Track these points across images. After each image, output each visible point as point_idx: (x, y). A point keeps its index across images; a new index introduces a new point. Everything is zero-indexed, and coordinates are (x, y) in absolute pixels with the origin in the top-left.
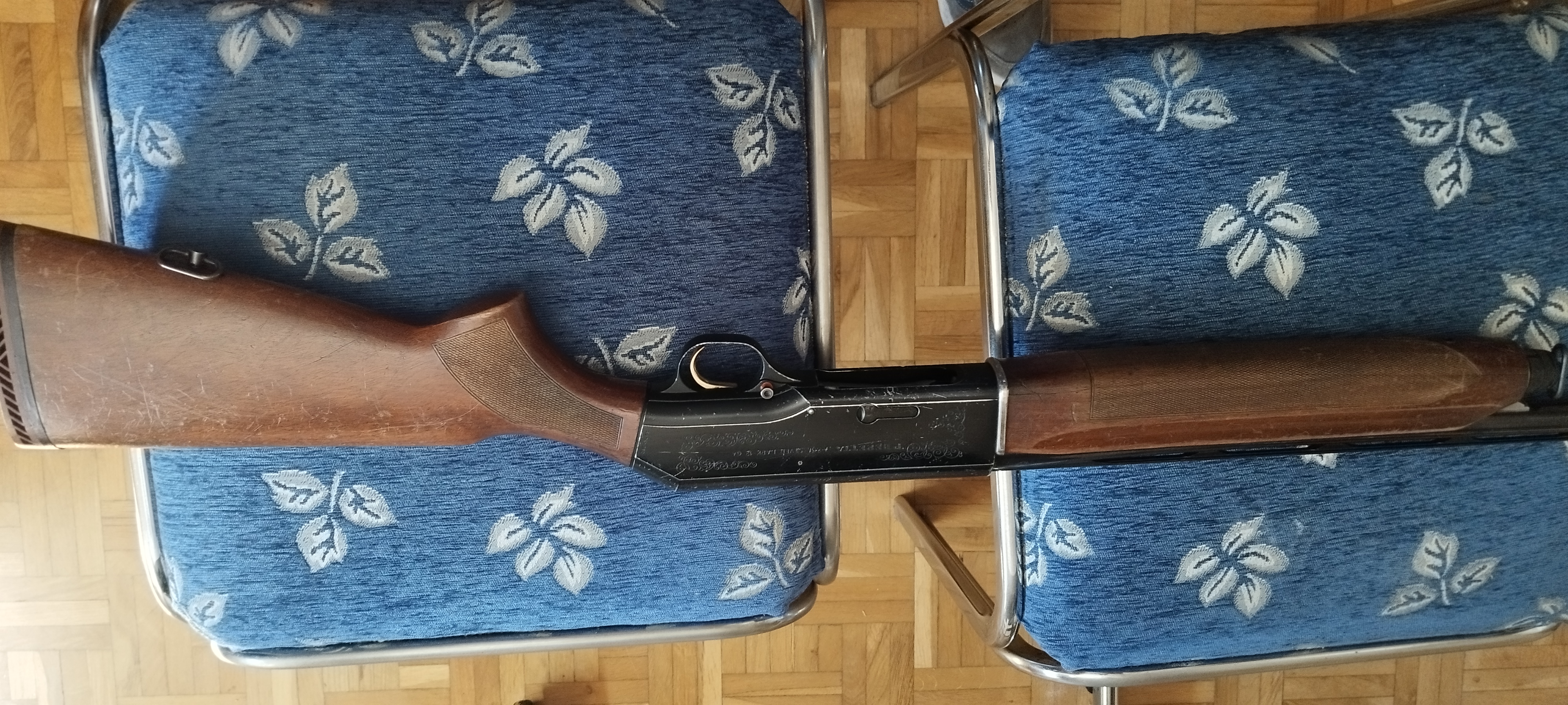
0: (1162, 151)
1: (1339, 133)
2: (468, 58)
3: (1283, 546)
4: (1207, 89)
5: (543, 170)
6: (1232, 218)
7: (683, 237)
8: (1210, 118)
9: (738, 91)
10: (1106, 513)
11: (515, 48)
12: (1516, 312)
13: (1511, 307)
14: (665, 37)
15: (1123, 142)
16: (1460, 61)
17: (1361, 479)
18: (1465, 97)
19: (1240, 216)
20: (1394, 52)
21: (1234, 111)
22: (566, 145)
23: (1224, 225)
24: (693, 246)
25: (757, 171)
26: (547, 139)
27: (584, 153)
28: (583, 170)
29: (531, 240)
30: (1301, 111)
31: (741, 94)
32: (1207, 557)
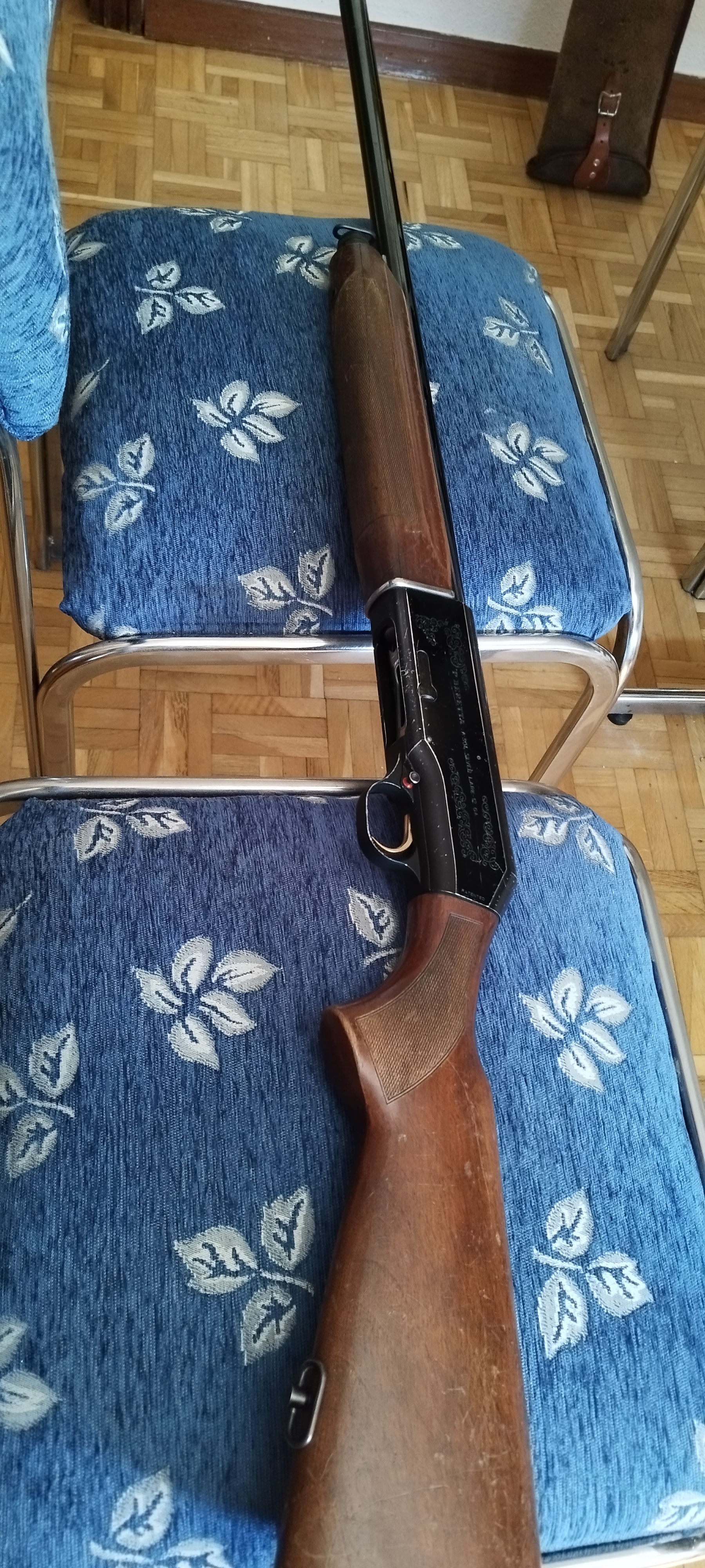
0: (174, 486)
1: (161, 366)
2: (54, 1106)
3: (508, 424)
4: (118, 456)
5: (185, 1015)
6: (233, 438)
7: (255, 880)
8: (145, 452)
9: (102, 835)
10: (493, 549)
11: (46, 1054)
12: (307, 268)
13: (303, 270)
14: (42, 903)
15: (164, 517)
16: (102, 295)
17: (447, 369)
18: (133, 290)
19: (231, 432)
20: (92, 337)
21: (139, 435)
22: (157, 992)
23: (240, 444)
24: (264, 872)
25: (185, 819)
26: (151, 1012)
27: (167, 973)
28: (185, 974)
29: (262, 1027)
30: (141, 391)
31: (105, 833)
32: (523, 476)
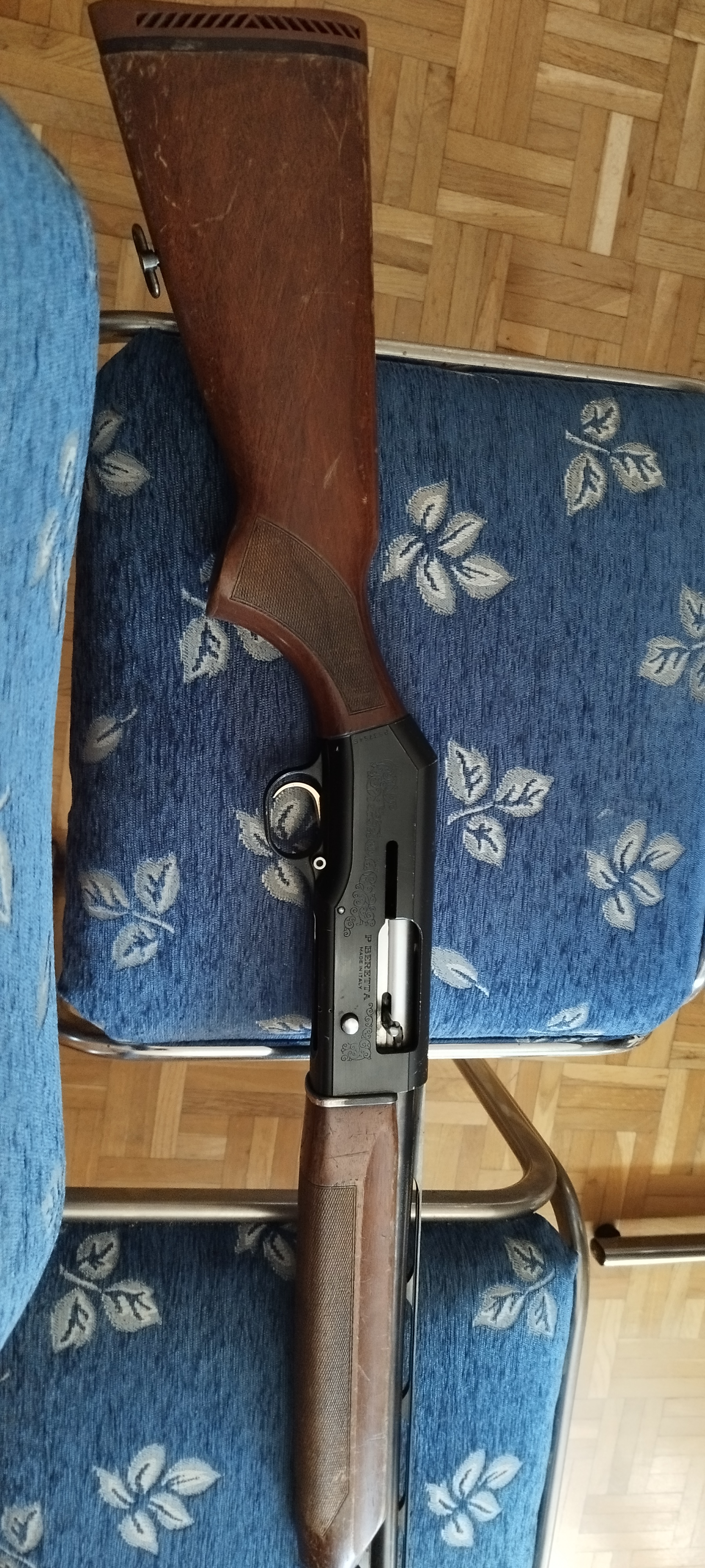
0: (198, 932)
3: (621, 827)
4: (135, 876)
6: (277, 872)
8: (168, 880)
9: (78, 1320)
10: (549, 995)
11: (16, 1519)
12: (426, 566)
13: (420, 573)
14: (18, 1388)
15: (180, 965)
17: (570, 750)
18: (180, 597)
19: (276, 864)
21: (164, 854)
22: (114, 1490)
23: (284, 880)
24: (223, 1379)
25: (158, 1306)
26: (106, 1506)
27: (123, 1475)
31: (81, 1317)
32: (615, 903)
